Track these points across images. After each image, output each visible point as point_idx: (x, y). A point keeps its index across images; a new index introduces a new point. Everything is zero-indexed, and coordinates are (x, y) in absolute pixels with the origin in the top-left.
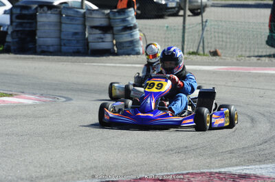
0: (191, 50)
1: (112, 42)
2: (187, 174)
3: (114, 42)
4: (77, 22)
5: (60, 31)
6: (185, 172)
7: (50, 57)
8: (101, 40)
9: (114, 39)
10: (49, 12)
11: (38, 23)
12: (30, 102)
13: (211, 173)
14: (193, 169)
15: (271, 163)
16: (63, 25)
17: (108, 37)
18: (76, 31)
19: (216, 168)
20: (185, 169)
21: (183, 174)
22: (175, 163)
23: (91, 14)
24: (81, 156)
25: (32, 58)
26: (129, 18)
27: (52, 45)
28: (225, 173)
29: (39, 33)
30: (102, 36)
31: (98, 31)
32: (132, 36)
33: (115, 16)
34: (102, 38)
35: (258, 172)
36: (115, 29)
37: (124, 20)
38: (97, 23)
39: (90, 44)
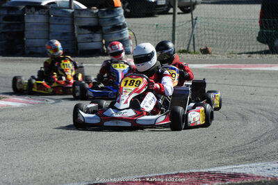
0: (182, 48)
1: (102, 41)
2: (176, 174)
3: (104, 41)
4: (65, 23)
5: (49, 31)
6: (174, 173)
7: (39, 58)
8: (90, 40)
9: (103, 38)
10: (37, 13)
11: (26, 24)
12: (18, 105)
13: (200, 173)
14: (182, 169)
15: (261, 161)
16: (51, 26)
17: (98, 37)
18: (65, 31)
19: (206, 167)
20: (174, 170)
21: (172, 175)
22: (164, 164)
23: (79, 14)
24: (69, 159)
25: (21, 60)
26: (119, 17)
27: (41, 47)
28: (214, 173)
29: (27, 35)
30: (91, 36)
31: (87, 31)
32: (121, 35)
33: (104, 15)
34: (91, 38)
35: (248, 172)
36: (104, 28)
37: (113, 19)
38: (86, 23)
39: (79, 44)
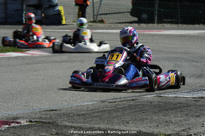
1: (41, 15)
3: (43, 15)
4: (18, 3)
5: (6, 8)
9: (42, 12)
16: (8, 5)
17: (39, 12)
18: (17, 8)
30: (35, 11)
31: (32, 9)
36: (44, 6)
38: (32, 3)
